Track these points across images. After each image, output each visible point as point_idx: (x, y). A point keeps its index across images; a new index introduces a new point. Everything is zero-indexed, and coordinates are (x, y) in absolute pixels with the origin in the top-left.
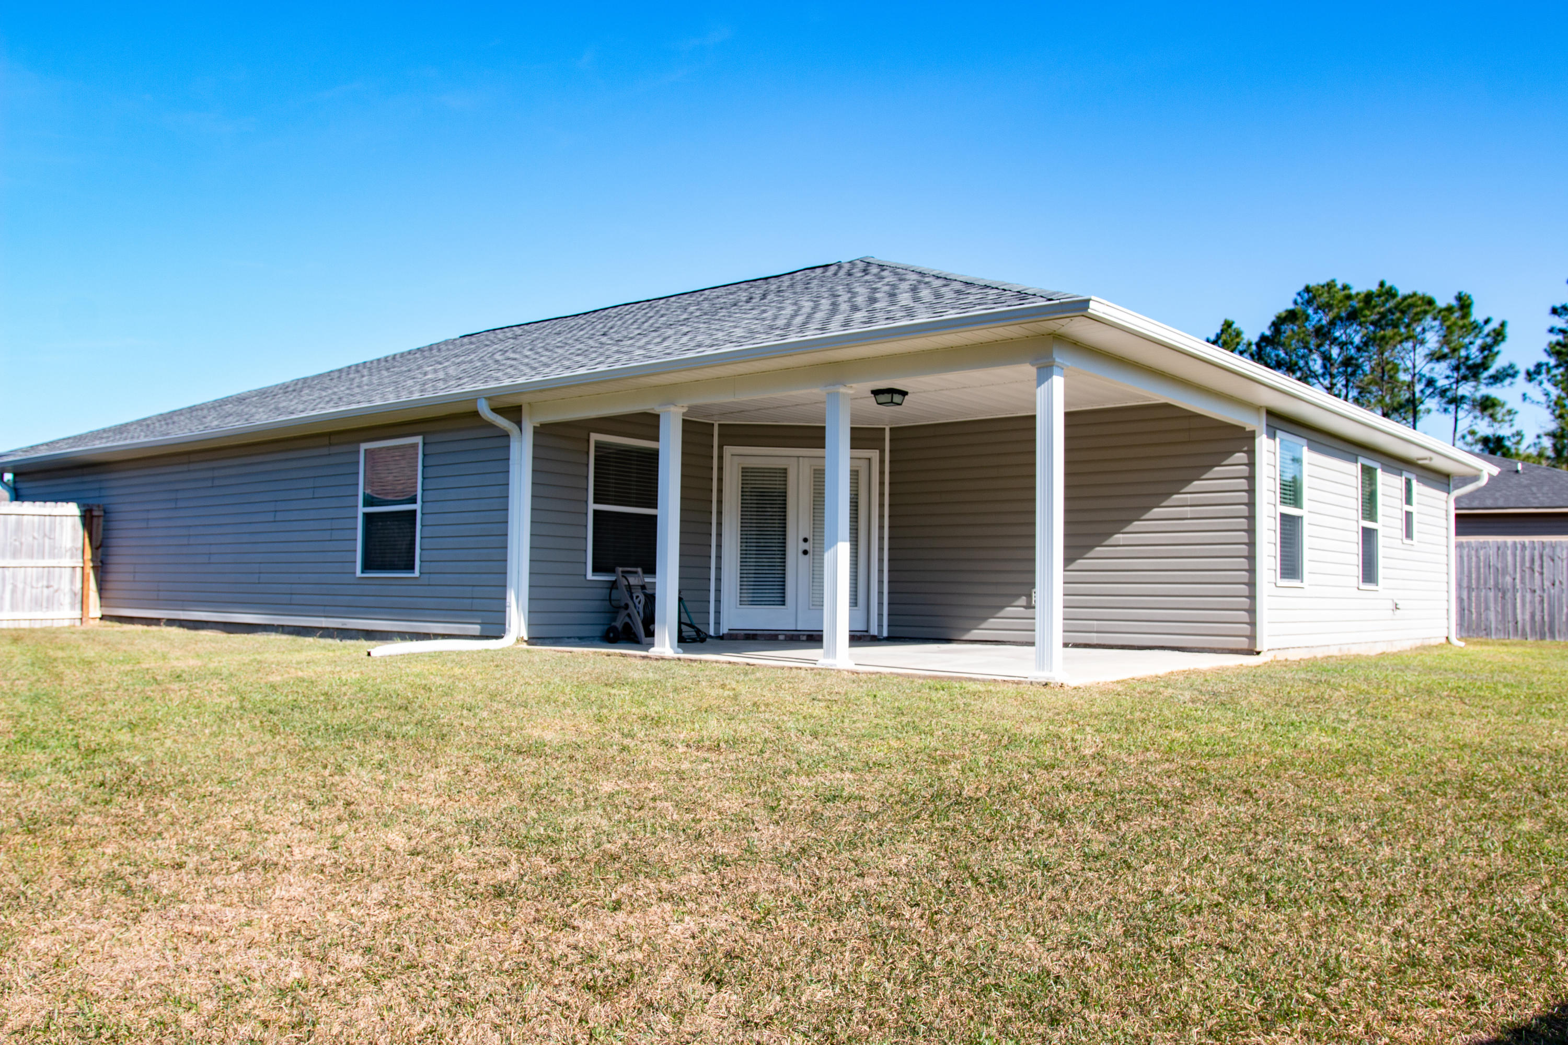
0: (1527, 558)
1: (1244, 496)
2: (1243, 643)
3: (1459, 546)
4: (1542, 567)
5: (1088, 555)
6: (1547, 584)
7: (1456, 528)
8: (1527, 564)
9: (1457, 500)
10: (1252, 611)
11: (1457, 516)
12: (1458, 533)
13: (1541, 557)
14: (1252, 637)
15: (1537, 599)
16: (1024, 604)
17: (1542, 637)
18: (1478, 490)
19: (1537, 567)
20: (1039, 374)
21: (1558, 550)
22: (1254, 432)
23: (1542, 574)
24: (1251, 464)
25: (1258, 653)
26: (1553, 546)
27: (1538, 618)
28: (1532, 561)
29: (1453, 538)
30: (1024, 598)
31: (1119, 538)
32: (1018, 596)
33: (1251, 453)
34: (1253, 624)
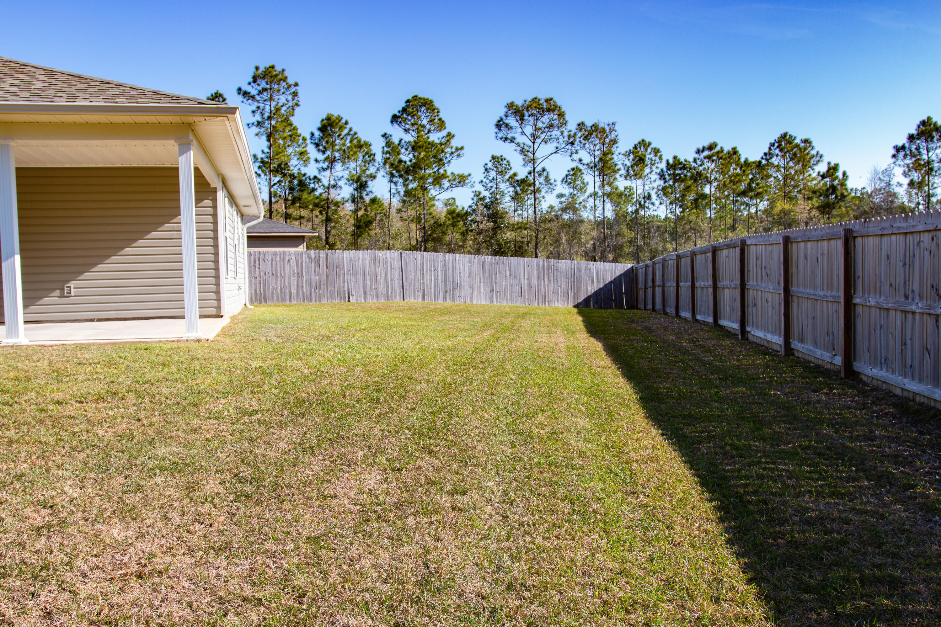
0: (252, 260)
1: (211, 226)
2: (213, 311)
3: (250, 254)
4: (259, 265)
5: (106, 262)
6: (262, 274)
7: (248, 243)
8: (252, 264)
9: (248, 229)
10: (218, 293)
11: (248, 237)
12: (248, 247)
13: (259, 259)
14: (219, 308)
15: (258, 282)
16: (59, 295)
17: (261, 303)
18: (259, 223)
19: (257, 266)
20: (180, 149)
21: (267, 255)
22: (216, 188)
23: (259, 268)
24: (215, 207)
25: (222, 316)
26: (265, 254)
27: (258, 292)
28: (255, 261)
29: (246, 249)
30: (58, 291)
31: (128, 250)
32: (54, 290)
33: (215, 200)
34: (219, 300)
